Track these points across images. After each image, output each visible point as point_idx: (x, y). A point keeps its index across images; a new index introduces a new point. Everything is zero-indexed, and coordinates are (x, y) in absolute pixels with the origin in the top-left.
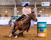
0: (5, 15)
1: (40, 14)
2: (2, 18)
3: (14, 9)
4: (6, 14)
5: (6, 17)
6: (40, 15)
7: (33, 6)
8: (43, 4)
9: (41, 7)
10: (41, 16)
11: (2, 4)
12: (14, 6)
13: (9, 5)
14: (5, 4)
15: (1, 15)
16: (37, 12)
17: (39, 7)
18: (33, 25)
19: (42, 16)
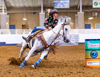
0: (23, 26)
1: (89, 23)
2: (17, 30)
3: (39, 14)
4: (24, 24)
5: (24, 30)
6: (90, 25)
7: (77, 7)
8: (96, 4)
9: (91, 10)
10: (92, 28)
11: (17, 5)
12: (39, 8)
13: (30, 7)
14: (22, 5)
15: (14, 25)
16: (83, 19)
17: (87, 11)
18: (76, 44)
19: (94, 28)
